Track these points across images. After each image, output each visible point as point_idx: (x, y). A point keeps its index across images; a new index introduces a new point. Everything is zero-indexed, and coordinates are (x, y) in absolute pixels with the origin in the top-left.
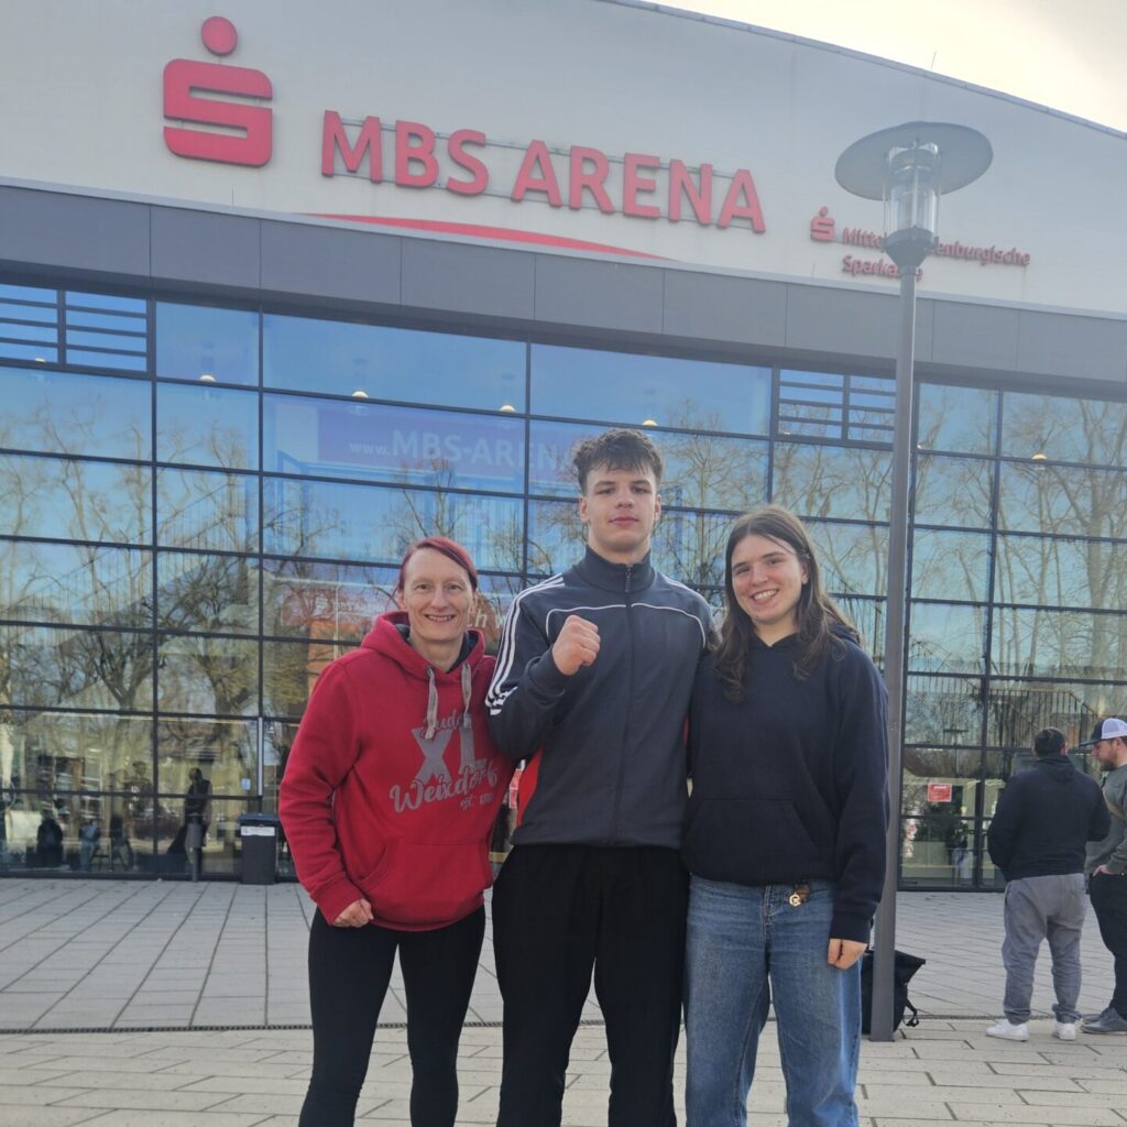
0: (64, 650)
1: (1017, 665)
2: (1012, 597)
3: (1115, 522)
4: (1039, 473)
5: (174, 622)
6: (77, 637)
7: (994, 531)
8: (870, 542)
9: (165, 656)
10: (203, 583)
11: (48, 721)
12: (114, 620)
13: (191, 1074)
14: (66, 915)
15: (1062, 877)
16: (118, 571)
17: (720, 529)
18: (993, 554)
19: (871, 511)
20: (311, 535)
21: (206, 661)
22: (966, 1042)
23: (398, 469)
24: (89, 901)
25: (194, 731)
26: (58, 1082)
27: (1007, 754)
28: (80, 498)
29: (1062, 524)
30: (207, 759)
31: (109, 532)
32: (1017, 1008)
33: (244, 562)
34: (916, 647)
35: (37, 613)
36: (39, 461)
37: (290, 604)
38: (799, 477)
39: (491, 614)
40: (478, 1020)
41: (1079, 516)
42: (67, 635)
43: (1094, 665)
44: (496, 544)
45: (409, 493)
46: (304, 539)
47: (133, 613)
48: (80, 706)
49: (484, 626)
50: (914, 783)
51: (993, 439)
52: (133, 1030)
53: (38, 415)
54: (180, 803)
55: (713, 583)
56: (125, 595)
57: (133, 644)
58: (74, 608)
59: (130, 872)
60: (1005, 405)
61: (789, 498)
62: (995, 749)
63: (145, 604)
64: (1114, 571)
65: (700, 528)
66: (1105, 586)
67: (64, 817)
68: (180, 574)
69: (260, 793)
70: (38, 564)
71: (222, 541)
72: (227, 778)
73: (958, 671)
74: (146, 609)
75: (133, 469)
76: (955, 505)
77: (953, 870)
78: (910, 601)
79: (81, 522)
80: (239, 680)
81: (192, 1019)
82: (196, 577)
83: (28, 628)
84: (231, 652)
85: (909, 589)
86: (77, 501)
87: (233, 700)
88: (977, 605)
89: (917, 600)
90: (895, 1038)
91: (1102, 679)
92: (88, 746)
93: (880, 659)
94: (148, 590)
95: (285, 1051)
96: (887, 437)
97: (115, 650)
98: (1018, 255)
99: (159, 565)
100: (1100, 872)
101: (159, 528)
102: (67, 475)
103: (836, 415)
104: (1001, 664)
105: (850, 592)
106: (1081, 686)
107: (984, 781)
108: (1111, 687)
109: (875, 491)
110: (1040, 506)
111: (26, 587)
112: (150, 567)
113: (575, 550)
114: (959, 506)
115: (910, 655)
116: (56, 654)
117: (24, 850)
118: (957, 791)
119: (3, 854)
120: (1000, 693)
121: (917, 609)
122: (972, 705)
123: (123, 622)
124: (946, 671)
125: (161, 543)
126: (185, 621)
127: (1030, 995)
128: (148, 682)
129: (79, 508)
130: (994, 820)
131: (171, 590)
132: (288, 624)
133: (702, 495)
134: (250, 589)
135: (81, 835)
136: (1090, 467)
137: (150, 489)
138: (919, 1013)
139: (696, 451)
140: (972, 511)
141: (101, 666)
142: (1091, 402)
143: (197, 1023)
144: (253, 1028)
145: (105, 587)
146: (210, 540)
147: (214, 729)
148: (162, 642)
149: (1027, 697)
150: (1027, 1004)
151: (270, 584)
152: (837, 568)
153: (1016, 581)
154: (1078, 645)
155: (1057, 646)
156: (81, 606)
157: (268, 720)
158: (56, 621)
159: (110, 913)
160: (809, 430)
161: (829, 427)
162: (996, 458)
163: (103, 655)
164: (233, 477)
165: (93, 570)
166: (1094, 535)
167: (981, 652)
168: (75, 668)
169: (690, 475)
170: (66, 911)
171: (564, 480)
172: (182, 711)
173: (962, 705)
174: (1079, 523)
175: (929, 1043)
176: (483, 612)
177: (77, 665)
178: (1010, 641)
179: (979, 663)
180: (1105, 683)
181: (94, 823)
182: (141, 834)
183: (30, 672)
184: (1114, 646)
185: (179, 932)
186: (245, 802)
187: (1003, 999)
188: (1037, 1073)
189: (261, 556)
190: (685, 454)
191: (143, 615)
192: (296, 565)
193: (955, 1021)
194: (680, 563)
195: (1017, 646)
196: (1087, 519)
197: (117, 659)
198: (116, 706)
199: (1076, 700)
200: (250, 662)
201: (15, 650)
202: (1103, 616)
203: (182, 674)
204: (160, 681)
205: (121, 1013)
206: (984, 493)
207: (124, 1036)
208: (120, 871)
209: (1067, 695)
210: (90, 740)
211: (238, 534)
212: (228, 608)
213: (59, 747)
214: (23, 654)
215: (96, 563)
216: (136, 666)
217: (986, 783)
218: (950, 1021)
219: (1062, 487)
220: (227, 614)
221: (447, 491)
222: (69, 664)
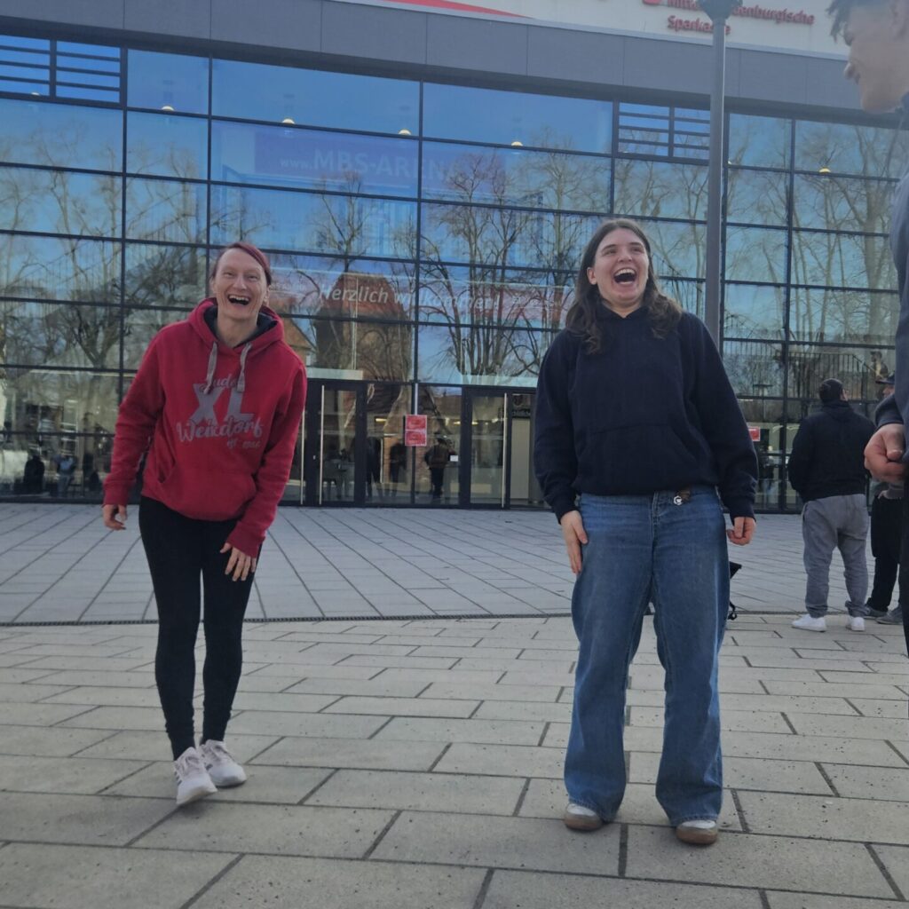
0: (49, 321)
1: (810, 334)
2: (806, 281)
4: (824, 184)
5: (138, 299)
6: (60, 310)
7: (790, 228)
8: (693, 237)
9: (131, 326)
10: (161, 268)
11: (36, 376)
12: (90, 297)
13: (142, 657)
14: (44, 532)
15: (848, 497)
16: (93, 260)
17: (573, 227)
18: (789, 247)
19: (692, 214)
20: (248, 232)
22: (775, 632)
23: (318, 180)
24: (64, 521)
26: (33, 665)
27: (805, 403)
28: (65, 202)
29: (844, 224)
31: (87, 228)
32: (817, 606)
33: (195, 252)
34: (730, 319)
35: (28, 292)
36: (33, 172)
38: (635, 187)
39: (391, 294)
40: (377, 615)
41: (857, 217)
42: (52, 308)
43: (872, 334)
44: (395, 239)
45: (327, 197)
46: (242, 234)
47: (106, 292)
48: (60, 365)
49: (385, 301)
51: (788, 157)
52: (96, 623)
53: (32, 138)
55: (568, 268)
57: (105, 317)
58: (58, 288)
60: (797, 133)
61: (628, 203)
62: (794, 399)
63: (115, 285)
64: (886, 260)
65: (557, 226)
66: (879, 272)
67: (46, 454)
68: (143, 261)
70: (30, 254)
71: (177, 235)
73: (764, 338)
74: (116, 289)
75: (107, 179)
76: (759, 209)
77: (763, 496)
78: (724, 282)
79: (65, 221)
81: (144, 614)
82: (156, 264)
83: (21, 303)
85: (723, 275)
86: (63, 204)
88: (777, 285)
89: (730, 282)
91: (878, 344)
92: (68, 397)
94: (117, 274)
96: (704, 155)
97: (91, 321)
98: (805, 16)
99: (126, 254)
100: (883, 497)
101: (127, 225)
102: (55, 185)
103: (664, 138)
104: (798, 333)
105: (676, 276)
106: (862, 350)
107: (785, 426)
108: (886, 351)
109: (695, 198)
110: (826, 210)
111: (21, 271)
112: (119, 255)
113: (458, 243)
114: (762, 210)
115: (725, 326)
116: (43, 324)
117: (13, 481)
118: (765, 433)
120: (798, 355)
121: (730, 289)
122: (776, 366)
123: (98, 299)
124: (754, 338)
125: (128, 237)
126: (147, 298)
127: (827, 592)
128: (116, 347)
129: (64, 210)
131: (136, 273)
133: (559, 200)
134: (198, 274)
135: (59, 469)
136: (865, 179)
137: (120, 195)
138: (737, 609)
139: (554, 166)
140: (772, 213)
141: (79, 335)
142: (865, 128)
143: (147, 617)
145: (83, 272)
146: (168, 235)
148: (128, 313)
149: (819, 359)
150: (824, 600)
152: (666, 257)
153: (808, 268)
154: (859, 319)
156: (63, 286)
158: (44, 298)
159: (80, 530)
160: (644, 150)
161: (659, 148)
162: (791, 172)
163: (80, 326)
164: (188, 185)
165: (74, 259)
166: (869, 231)
167: (782, 323)
168: (58, 336)
169: (549, 185)
170: (45, 529)
171: (450, 189)
173: (767, 365)
174: (857, 222)
175: (745, 633)
176: (384, 291)
177: (60, 333)
178: (804, 315)
179: (779, 331)
181: (71, 459)
183: (23, 340)
184: (888, 318)
187: (804, 598)
188: (835, 658)
189: (208, 247)
190: (545, 169)
191: (113, 294)
193: (767, 615)
194: (541, 253)
195: (810, 319)
196: (864, 220)
197: (92, 329)
198: (90, 365)
199: (859, 361)
201: (10, 322)
202: (878, 295)
203: (144, 341)
204: (126, 347)
205: (86, 610)
206: (781, 200)
207: (88, 628)
209: (851, 357)
210: (69, 394)
211: (191, 230)
212: (181, 288)
213: (43, 398)
214: (17, 325)
215: (77, 253)
216: (106, 334)
217: (788, 428)
218: (760, 616)
219: (843, 195)
220: (180, 292)
221: (358, 196)
222: (53, 333)
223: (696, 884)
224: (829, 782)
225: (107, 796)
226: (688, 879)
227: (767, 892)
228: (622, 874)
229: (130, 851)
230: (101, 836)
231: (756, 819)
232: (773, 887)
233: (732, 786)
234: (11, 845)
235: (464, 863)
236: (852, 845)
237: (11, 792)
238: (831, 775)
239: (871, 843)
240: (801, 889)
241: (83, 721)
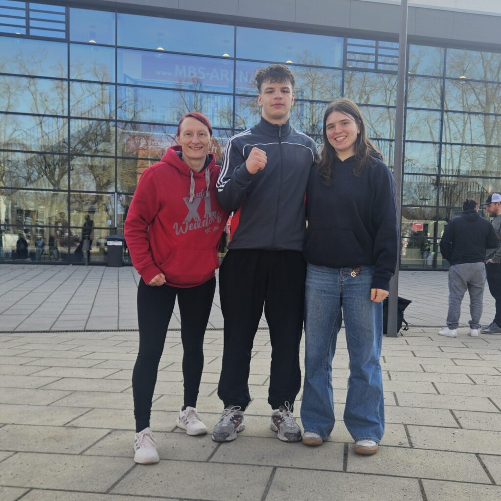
0: (28, 163)
1: (452, 170)
2: (450, 140)
3: (496, 106)
4: (462, 85)
5: (78, 150)
6: (34, 157)
7: (443, 110)
8: (387, 115)
9: (73, 165)
10: (90, 132)
11: (21, 193)
12: (51, 149)
13: (85, 351)
14: (29, 280)
15: (473, 264)
16: (52, 127)
17: (321, 109)
18: (442, 120)
19: (388, 101)
20: (139, 112)
21: (92, 168)
22: (429, 338)
23: (177, 82)
24: (39, 274)
25: (86, 199)
26: (26, 355)
27: (448, 209)
29: (473, 107)
30: (92, 211)
31: (49, 110)
32: (453, 323)
33: (109, 123)
34: (408, 162)
35: (16, 146)
36: (17, 78)
37: (129, 142)
38: (356, 86)
39: (218, 147)
40: (212, 327)
41: (480, 104)
42: (30, 156)
43: (487, 170)
44: (220, 116)
45: (182, 93)
46: (135, 113)
47: (59, 146)
48: (36, 187)
49: (215, 152)
50: (407, 222)
51: (442, 69)
52: (59, 331)
53: (17, 58)
54: (80, 230)
55: (317, 133)
56: (56, 138)
57: (59, 160)
58: (33, 144)
59: (58, 261)
60: (447, 55)
61: (351, 95)
62: (443, 207)
63: (64, 142)
64: (496, 128)
65: (311, 109)
66: (492, 135)
67: (29, 237)
68: (80, 129)
69: (116, 226)
71: (98, 114)
72: (101, 220)
73: (426, 173)
74: (65, 144)
75: (59, 82)
76: (425, 99)
77: (424, 261)
78: (405, 141)
79: (36, 106)
80: (107, 176)
81: (85, 327)
82: (87, 130)
83: (12, 153)
84: (103, 164)
85: (404, 136)
86: (35, 96)
87: (103, 185)
88: (434, 143)
89: (408, 141)
90: (398, 336)
91: (490, 176)
92: (39, 205)
93: (392, 167)
94: (66, 136)
95: (127, 341)
96: (395, 68)
97: (51, 162)
99: (71, 125)
100: (489, 262)
101: (71, 108)
102: (30, 85)
103: (372, 58)
104: (445, 169)
105: (378, 137)
106: (481, 179)
107: (437, 222)
108: (494, 180)
109: (390, 93)
110: (463, 99)
111: (12, 135)
112: (67, 125)
113: (256, 118)
114: (427, 99)
115: (405, 165)
116: (25, 164)
117: (11, 251)
118: (426, 226)
119: (1, 253)
120: (445, 182)
121: (408, 145)
122: (433, 188)
123: (55, 150)
124: (421, 172)
125: (72, 115)
126: (83, 150)
127: (459, 316)
128: (66, 177)
129: (35, 100)
130: (443, 239)
131: (76, 136)
132: (128, 151)
133: (313, 94)
134: (111, 135)
135: (36, 245)
136: (485, 82)
137: (67, 91)
138: (408, 325)
139: (310, 74)
140: (433, 101)
141: (45, 170)
142: (486, 53)
143: (87, 328)
144: (113, 331)
145: (47, 135)
146: (93, 113)
147: (95, 198)
148: (72, 159)
149: (457, 184)
150: (457, 321)
151: (120, 133)
152: (372, 127)
153: (452, 133)
154: (480, 161)
155: (470, 162)
156: (36, 143)
157: (119, 194)
158: (25, 150)
159: (49, 279)
160: (361, 65)
161: (370, 64)
162: (444, 78)
163: (46, 165)
164: (104, 85)
165: (41, 127)
166: (487, 112)
167: (437, 164)
168: (33, 171)
169: (307, 85)
170: (29, 279)
171: (251, 87)
172: (81, 190)
173: (428, 188)
174: (480, 107)
175: (412, 338)
176: (215, 146)
177: (34, 169)
178: (449, 159)
179: (435, 169)
180: (492, 178)
181: (42, 240)
182: (62, 244)
183: (14, 173)
184: (496, 161)
185: (80, 288)
186: (109, 230)
187: (446, 318)
188: (461, 352)
189: (116, 121)
190: (305, 76)
191: (64, 147)
192: (132, 125)
193: (425, 328)
194: (303, 124)
195: (452, 161)
196: (484, 105)
197: (52, 167)
198: (52, 188)
199: (479, 185)
200: (111, 168)
201: (6, 163)
202: (491, 148)
203: (81, 173)
204: (71, 176)
205: (53, 324)
206: (438, 94)
207: (55, 334)
208: (53, 261)
209: (475, 183)
210: (40, 203)
211: (106, 111)
212: (101, 144)
213: (26, 206)
214: (10, 164)
215: (43, 124)
216: (60, 170)
217: (439, 222)
218: (422, 328)
219: (472, 91)
220: (101, 146)
221: (199, 92)
222: (31, 169)
223: (384, 475)
224: (457, 420)
225: (69, 427)
226: (380, 473)
227: (422, 480)
228: (345, 470)
229: (82, 456)
230: (66, 449)
231: (417, 441)
232: (426, 477)
233: (404, 423)
234: (19, 454)
235: (261, 464)
236: (468, 455)
237: (17, 424)
238: (458, 417)
239: (479, 454)
240: (441, 479)
241: (55, 386)
